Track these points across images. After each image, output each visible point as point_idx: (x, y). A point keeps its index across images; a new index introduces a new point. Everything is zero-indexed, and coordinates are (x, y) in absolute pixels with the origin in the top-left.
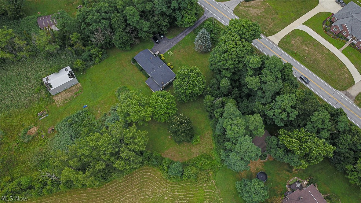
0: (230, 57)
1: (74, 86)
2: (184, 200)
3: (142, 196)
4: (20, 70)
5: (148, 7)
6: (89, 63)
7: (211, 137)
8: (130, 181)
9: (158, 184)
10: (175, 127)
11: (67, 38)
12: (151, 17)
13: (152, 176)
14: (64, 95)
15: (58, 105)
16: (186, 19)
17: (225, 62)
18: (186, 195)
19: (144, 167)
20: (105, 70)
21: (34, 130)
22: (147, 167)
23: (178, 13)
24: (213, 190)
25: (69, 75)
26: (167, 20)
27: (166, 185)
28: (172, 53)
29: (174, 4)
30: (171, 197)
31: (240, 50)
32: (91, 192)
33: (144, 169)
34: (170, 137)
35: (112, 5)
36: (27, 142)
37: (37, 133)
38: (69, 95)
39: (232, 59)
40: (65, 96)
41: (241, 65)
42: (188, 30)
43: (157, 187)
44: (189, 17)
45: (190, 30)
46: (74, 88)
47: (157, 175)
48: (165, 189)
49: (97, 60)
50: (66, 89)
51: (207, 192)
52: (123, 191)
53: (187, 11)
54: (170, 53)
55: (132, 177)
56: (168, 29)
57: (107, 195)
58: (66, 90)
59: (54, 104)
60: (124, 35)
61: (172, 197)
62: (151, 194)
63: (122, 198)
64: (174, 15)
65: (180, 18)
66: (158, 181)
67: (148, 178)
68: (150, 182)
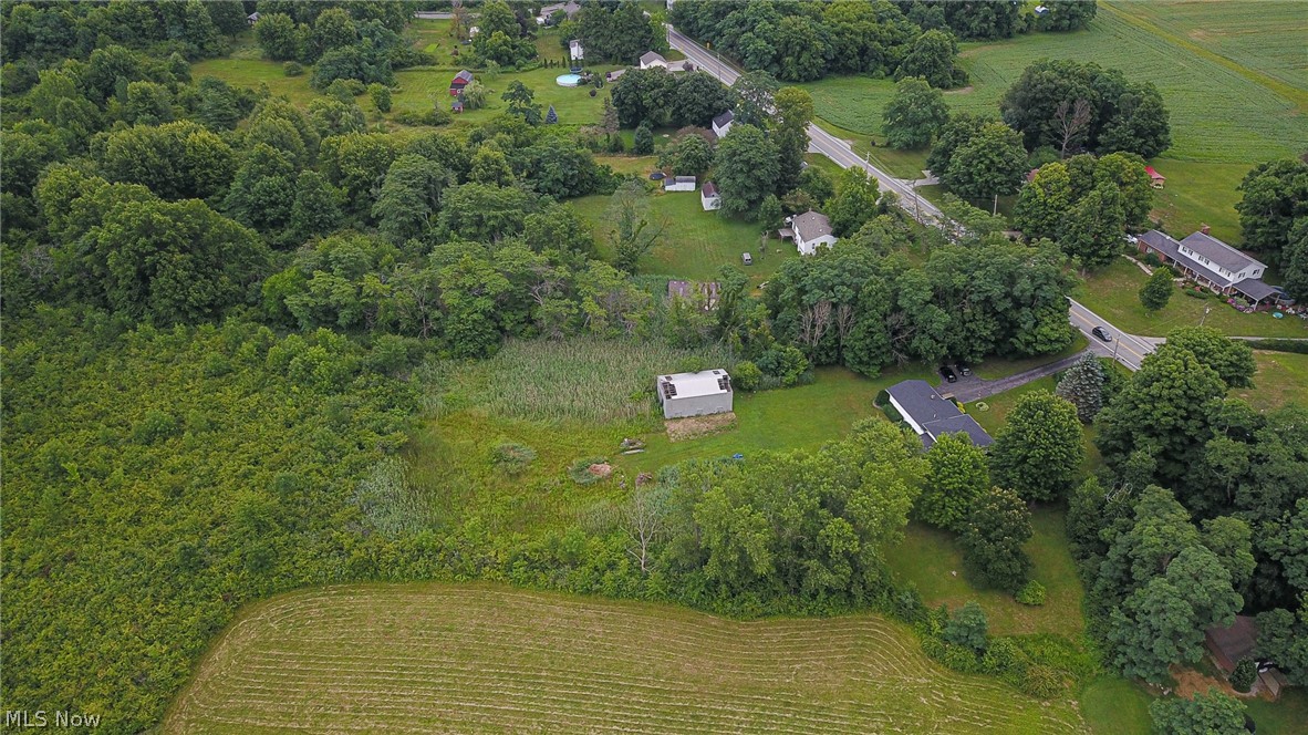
0: (1165, 392)
1: (718, 413)
2: (975, 720)
3: (855, 674)
4: (606, 356)
5: (959, 280)
6: (767, 378)
7: (1078, 603)
8: (825, 634)
9: (904, 663)
11: (732, 320)
12: (955, 307)
13: (890, 641)
14: (693, 424)
15: (673, 439)
16: (1046, 328)
17: (1148, 407)
18: (986, 710)
19: (871, 616)
21: (606, 469)
22: (880, 617)
23: (1026, 311)
24: (1069, 722)
25: (719, 381)
26: (993, 325)
27: (929, 671)
28: (986, 406)
29: (1024, 284)
30: (938, 703)
31: (1196, 378)
32: (715, 627)
33: (870, 620)
34: (954, 573)
35: (869, 263)
36: (584, 486)
37: (611, 476)
38: (704, 427)
39: (1170, 400)
40: (694, 426)
41: (1194, 423)
42: (1039, 372)
43: (900, 668)
44: (1055, 326)
46: (719, 417)
47: (904, 641)
48: (924, 681)
49: (791, 376)
50: (700, 412)
51: (1050, 722)
52: (802, 648)
53: (1051, 313)
54: (981, 406)
55: (835, 627)
56: (989, 355)
57: (756, 644)
58: (698, 416)
59: (664, 434)
60: (880, 331)
61: (943, 704)
62: (879, 679)
63: (797, 662)
64: (1016, 315)
65: (1030, 324)
66: (906, 657)
67: (878, 643)
68: (882, 652)
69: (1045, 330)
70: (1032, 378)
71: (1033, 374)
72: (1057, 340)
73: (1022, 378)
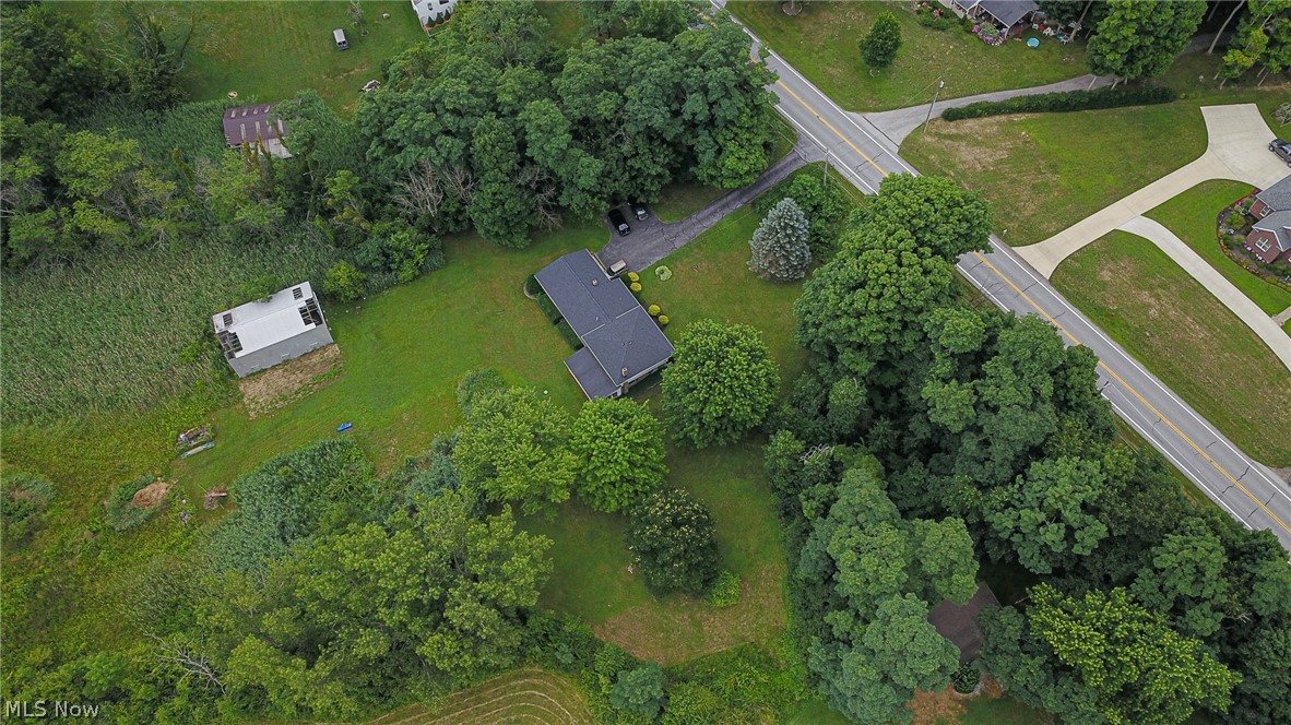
0: (872, 305)
1: (315, 351)
4: (140, 278)
5: (605, 106)
6: (376, 279)
7: (780, 585)
8: (469, 714)
10: (652, 534)
11: (314, 185)
12: (608, 140)
13: (550, 706)
14: (279, 380)
15: (252, 414)
16: (732, 158)
17: (853, 322)
19: (527, 669)
20: (430, 309)
21: (159, 491)
22: (537, 669)
23: (704, 135)
25: (302, 311)
26: (664, 156)
28: (668, 273)
29: (694, 105)
31: (913, 284)
33: (527, 676)
34: (630, 569)
35: (480, 89)
36: (128, 533)
37: (167, 504)
38: (295, 380)
39: (879, 313)
40: (282, 382)
41: (910, 336)
42: (735, 200)
44: (743, 154)
45: (740, 198)
46: (316, 359)
47: (568, 702)
49: (408, 271)
50: (287, 359)
53: (736, 134)
54: (662, 272)
55: (479, 700)
56: (665, 191)
58: (286, 362)
59: (239, 406)
60: (511, 195)
64: (691, 142)
65: (710, 155)
67: (536, 711)
69: (730, 162)
70: (727, 211)
71: (726, 205)
72: (748, 173)
73: (713, 213)
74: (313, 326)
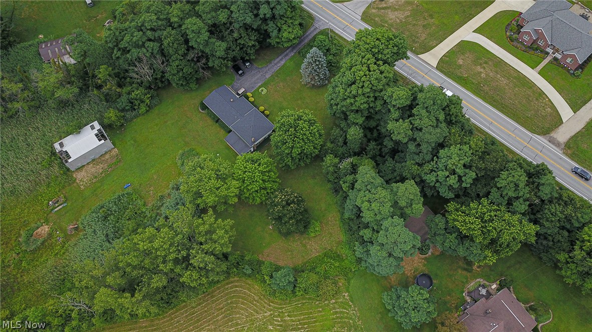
0: (360, 92)
1: (106, 153)
2: (299, 329)
3: (231, 326)
4: (14, 132)
5: (222, 17)
6: (128, 115)
7: (338, 222)
8: (209, 304)
9: (255, 305)
10: (278, 210)
11: (90, 75)
12: (227, 33)
13: (245, 293)
14: (92, 169)
15: (82, 187)
16: (286, 33)
17: (352, 101)
18: (303, 319)
19: (232, 279)
20: (157, 125)
21: (45, 229)
22: (236, 279)
23: (271, 24)
24: (346, 309)
25: (96, 135)
26: (254, 36)
27: (270, 306)
28: (265, 91)
29: (264, 10)
30: (278, 325)
31: (377, 79)
32: (146, 327)
33: (232, 282)
34: (271, 227)
35: (161, 17)
36: (34, 252)
37: (50, 235)
38: (100, 168)
40: (93, 170)
41: (379, 103)
42: (290, 52)
43: (254, 310)
44: (290, 30)
45: (292, 51)
46: (107, 156)
47: (253, 290)
48: (269, 313)
49: (143, 109)
50: (93, 159)
51: (336, 313)
52: (199, 320)
53: (286, 21)
54: (262, 91)
55: (212, 297)
56: (257, 52)
57: (172, 329)
58: (93, 160)
59: (74, 185)
60: (185, 65)
61: (281, 326)
62: (245, 323)
64: (265, 28)
65: (275, 32)
66: (256, 301)
67: (239, 297)
68: (243, 303)
69: (285, 35)
70: (287, 58)
71: (287, 55)
72: (294, 38)
73: (281, 60)
74: (103, 141)
